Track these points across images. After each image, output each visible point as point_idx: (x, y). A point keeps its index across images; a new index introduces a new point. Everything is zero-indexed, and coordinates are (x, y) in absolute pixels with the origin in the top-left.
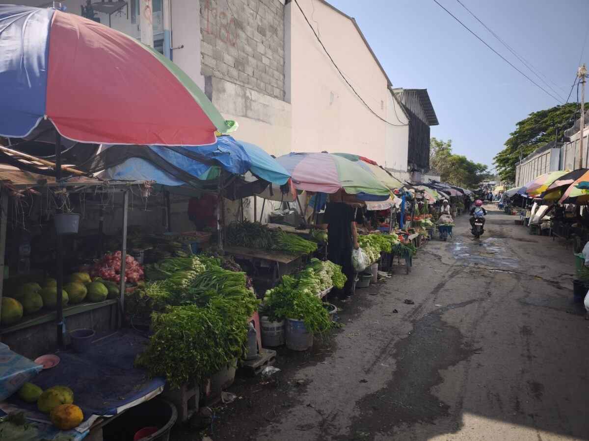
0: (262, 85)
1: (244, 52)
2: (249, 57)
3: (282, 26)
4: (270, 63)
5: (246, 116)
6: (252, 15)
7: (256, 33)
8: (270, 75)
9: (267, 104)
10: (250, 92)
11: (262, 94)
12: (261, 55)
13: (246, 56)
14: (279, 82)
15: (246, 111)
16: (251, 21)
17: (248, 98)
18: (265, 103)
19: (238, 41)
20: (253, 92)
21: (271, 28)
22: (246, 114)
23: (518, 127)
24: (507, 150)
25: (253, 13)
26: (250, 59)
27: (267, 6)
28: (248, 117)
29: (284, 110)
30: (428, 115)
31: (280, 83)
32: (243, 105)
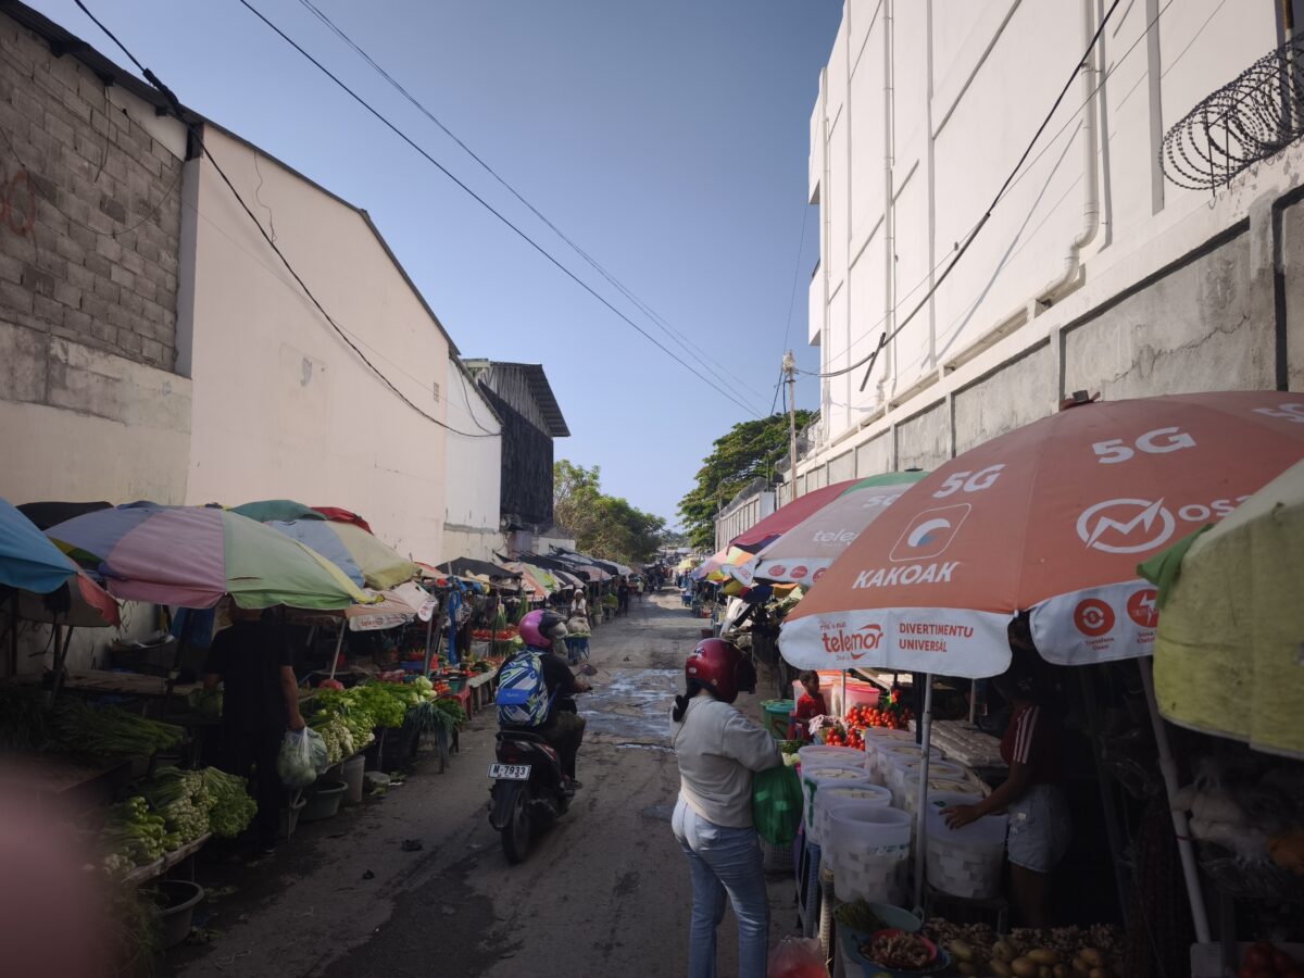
0: (108, 331)
1: (54, 250)
2: (69, 264)
3: (174, 205)
4: (135, 283)
5: (46, 402)
6: (88, 172)
7: (96, 212)
8: (134, 311)
9: (117, 376)
10: (62, 345)
11: (102, 354)
12: (107, 263)
13: (59, 260)
14: (159, 328)
15: (47, 390)
16: (82, 182)
17: (55, 359)
18: (109, 374)
19: (37, 225)
20: (72, 348)
21: (141, 206)
22: (46, 398)
23: (717, 447)
24: (700, 490)
25: (90, 169)
26: (74, 269)
27: (132, 157)
28: (53, 406)
29: (169, 392)
30: (547, 415)
31: (164, 331)
32: (37, 375)
